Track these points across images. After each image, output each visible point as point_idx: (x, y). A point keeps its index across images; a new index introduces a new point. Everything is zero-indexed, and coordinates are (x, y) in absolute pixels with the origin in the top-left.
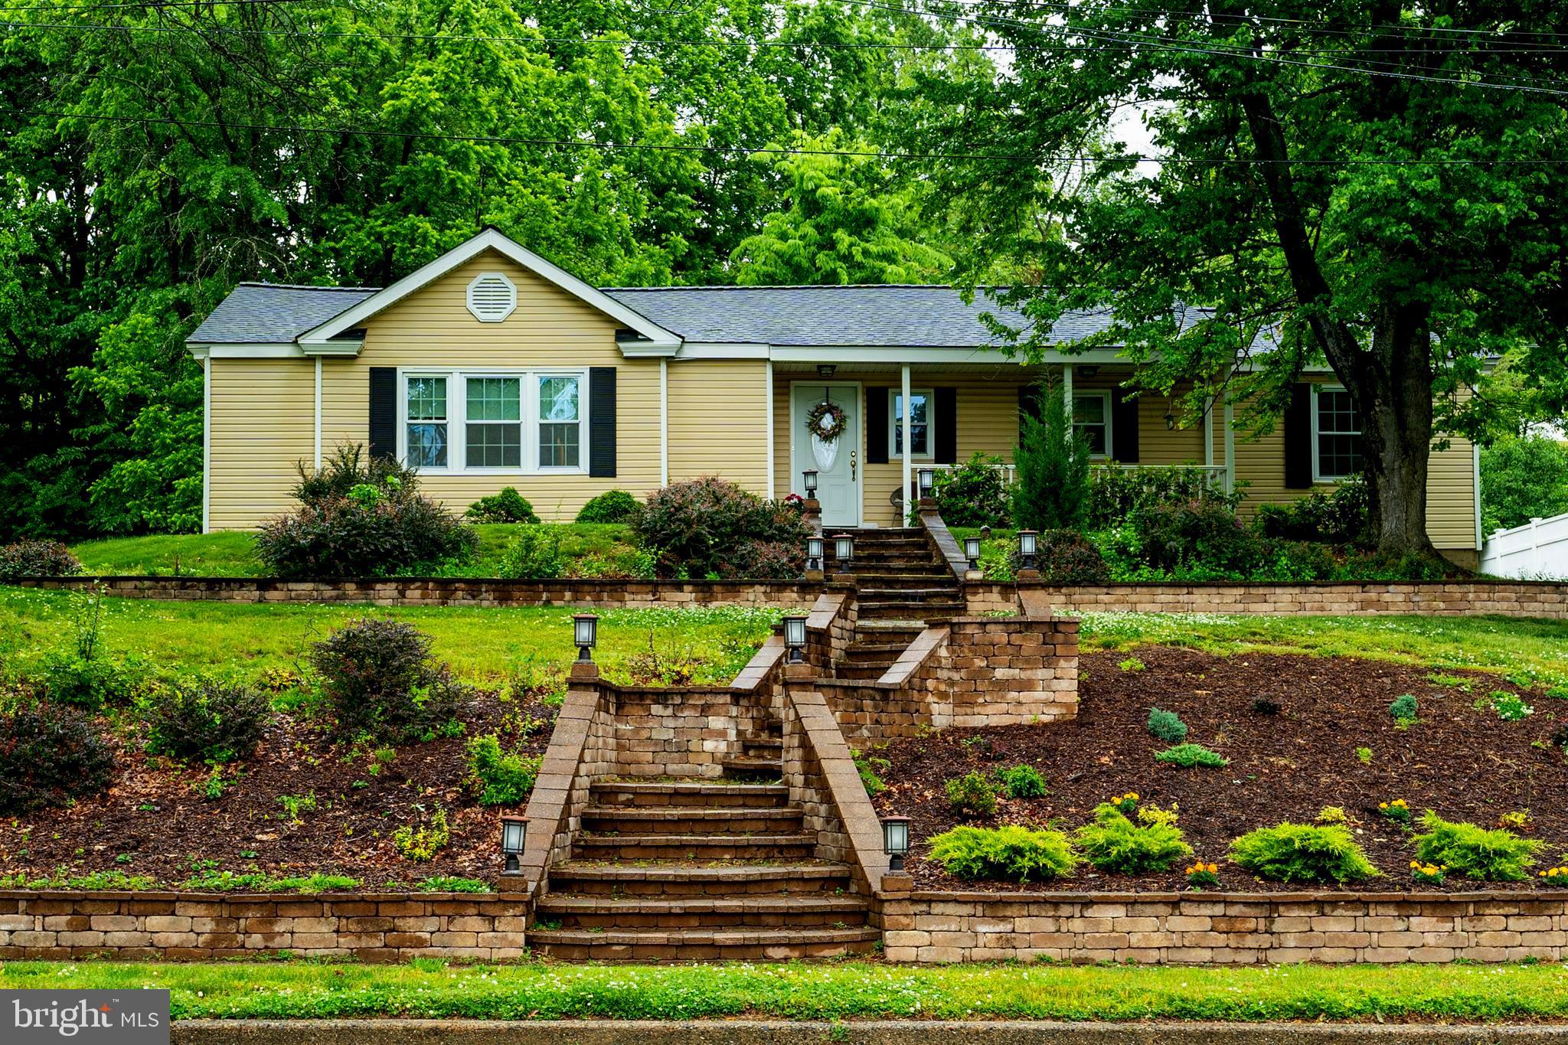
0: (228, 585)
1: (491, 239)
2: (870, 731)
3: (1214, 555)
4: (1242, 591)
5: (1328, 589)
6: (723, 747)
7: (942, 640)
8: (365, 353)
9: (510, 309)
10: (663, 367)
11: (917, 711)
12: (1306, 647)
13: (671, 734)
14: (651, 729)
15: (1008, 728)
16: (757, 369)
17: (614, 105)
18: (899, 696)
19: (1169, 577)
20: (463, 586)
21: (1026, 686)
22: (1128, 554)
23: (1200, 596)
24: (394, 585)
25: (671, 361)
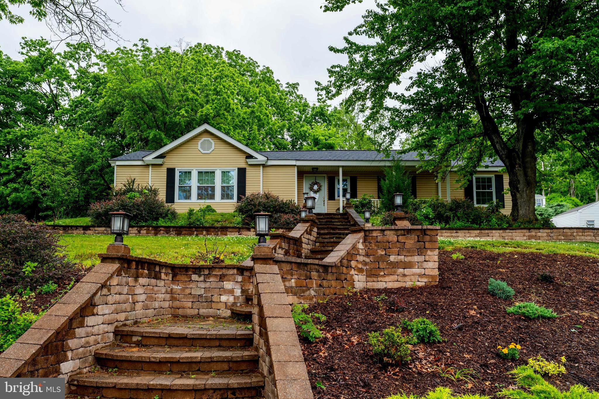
0: (71, 228)
1: (206, 127)
2: (316, 292)
3: (466, 218)
4: (478, 231)
5: (515, 231)
6: (231, 299)
7: (359, 239)
8: (165, 164)
9: (212, 149)
10: (261, 168)
11: (346, 279)
12: (537, 249)
13: (202, 291)
14: (191, 288)
15: (398, 289)
16: (292, 168)
17: (262, 116)
18: (334, 270)
19: (447, 226)
20: (163, 229)
21: (409, 265)
22: (429, 218)
23: (461, 233)
24: (136, 228)
25: (264, 166)
